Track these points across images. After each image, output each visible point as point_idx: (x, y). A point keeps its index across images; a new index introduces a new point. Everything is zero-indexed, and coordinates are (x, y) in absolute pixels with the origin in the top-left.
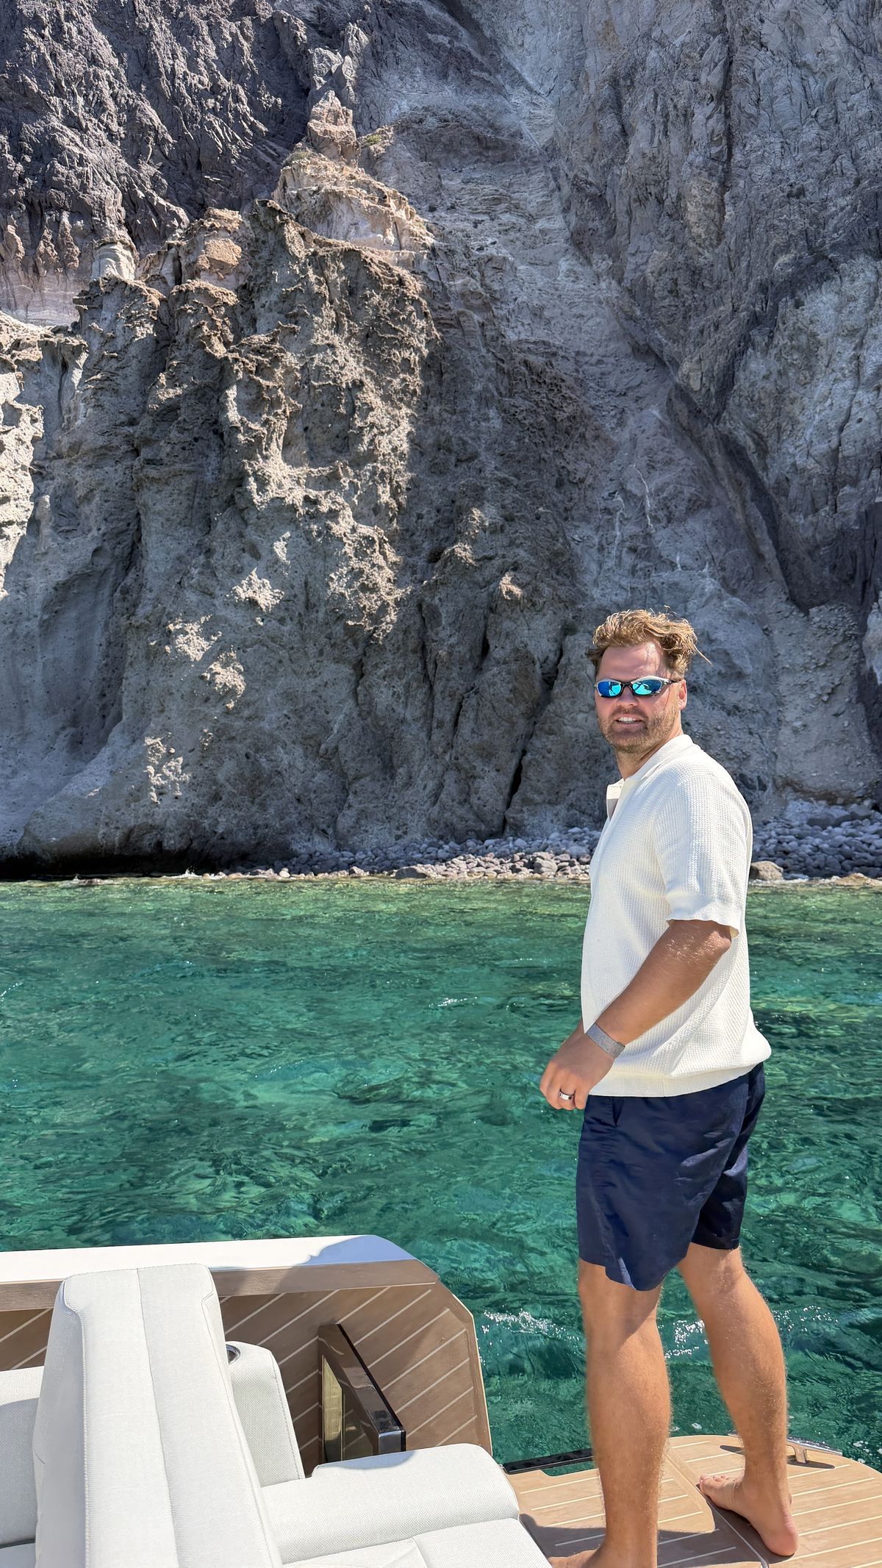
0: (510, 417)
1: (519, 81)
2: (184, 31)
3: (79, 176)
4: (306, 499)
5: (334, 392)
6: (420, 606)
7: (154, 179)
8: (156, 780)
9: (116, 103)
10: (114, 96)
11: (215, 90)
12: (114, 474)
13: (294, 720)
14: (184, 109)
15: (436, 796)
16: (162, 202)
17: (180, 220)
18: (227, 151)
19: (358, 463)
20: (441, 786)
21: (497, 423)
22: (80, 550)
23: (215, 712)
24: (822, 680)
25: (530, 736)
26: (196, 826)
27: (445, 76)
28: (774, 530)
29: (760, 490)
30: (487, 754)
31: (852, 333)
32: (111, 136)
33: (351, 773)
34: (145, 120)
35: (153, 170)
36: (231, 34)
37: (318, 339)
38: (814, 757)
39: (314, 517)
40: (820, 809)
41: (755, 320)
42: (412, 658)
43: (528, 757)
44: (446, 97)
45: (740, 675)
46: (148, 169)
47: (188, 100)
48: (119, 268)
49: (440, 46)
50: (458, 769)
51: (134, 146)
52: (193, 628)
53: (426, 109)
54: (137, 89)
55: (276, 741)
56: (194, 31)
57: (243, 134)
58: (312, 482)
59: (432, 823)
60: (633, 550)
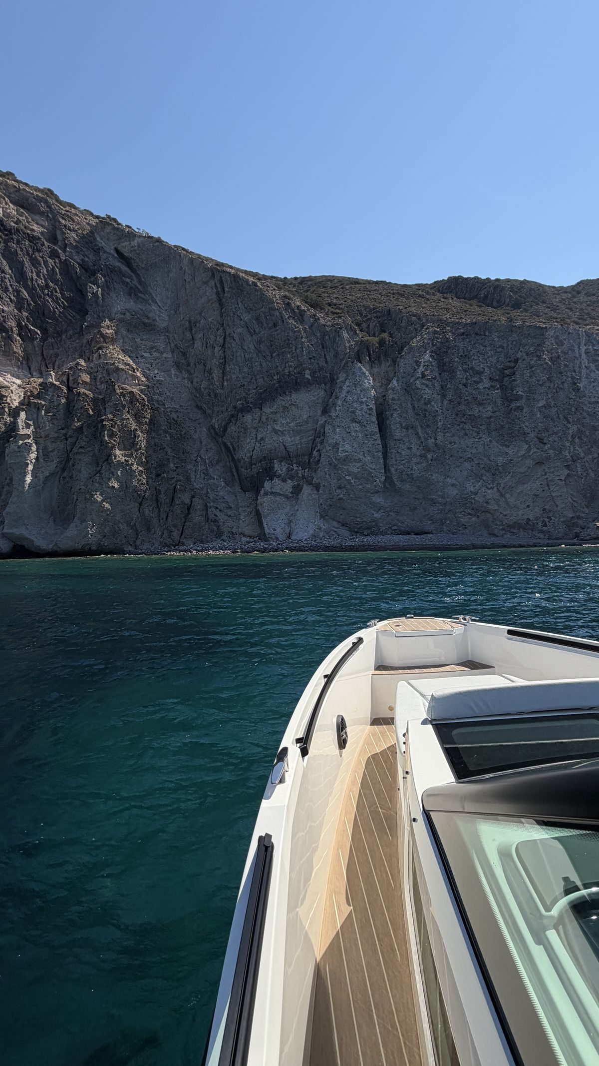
0: (171, 436)
1: (155, 301)
2: (35, 262)
3: (3, 317)
4: (125, 460)
5: (130, 431)
6: (156, 489)
7: (27, 317)
8: (90, 532)
9: (12, 288)
10: (11, 285)
11: (47, 286)
12: (61, 445)
13: (124, 517)
14: (37, 293)
15: (162, 536)
16: (32, 328)
17: (39, 335)
18: (54, 311)
19: (137, 451)
20: (163, 533)
21: (169, 438)
22: (52, 466)
23: (105, 515)
24: (248, 510)
25: (185, 522)
26: (100, 544)
27: (130, 296)
28: (237, 470)
29: (233, 459)
30: (175, 526)
31: (255, 428)
32: (11, 300)
33: (139, 530)
34: (23, 296)
35: (27, 314)
36: (52, 265)
37: (124, 417)
38: (247, 528)
39: (127, 465)
40: (248, 539)
41: (233, 416)
42: (154, 502)
43: (185, 527)
44: (131, 304)
45: (231, 508)
46: (25, 314)
47: (38, 290)
48: (52, 379)
49: (127, 283)
50: (167, 529)
51: (19, 305)
52: (98, 493)
53: (126, 309)
54: (20, 284)
55: (119, 522)
56: (39, 263)
57: (60, 306)
58: (125, 455)
59: (161, 543)
60: (204, 473)
